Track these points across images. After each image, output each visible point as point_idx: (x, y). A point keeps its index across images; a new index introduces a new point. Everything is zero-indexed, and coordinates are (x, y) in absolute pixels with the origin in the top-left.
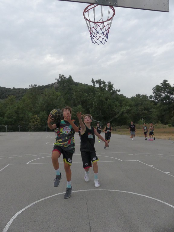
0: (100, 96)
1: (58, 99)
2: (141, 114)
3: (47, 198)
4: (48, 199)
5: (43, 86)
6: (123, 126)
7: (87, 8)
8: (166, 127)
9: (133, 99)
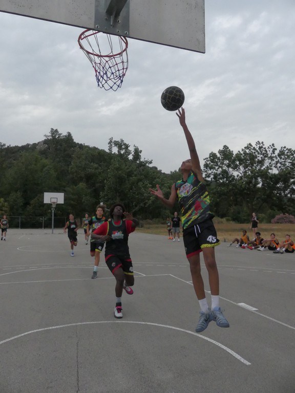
1: (44, 170)
3: (9, 339)
4: (12, 340)
5: (16, 147)
6: (154, 220)
7: (83, 33)
8: (222, 222)
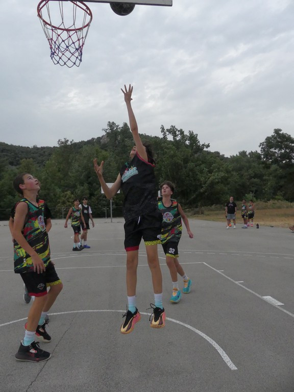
0: (172, 157)
2: (248, 184)
9: (234, 159)
